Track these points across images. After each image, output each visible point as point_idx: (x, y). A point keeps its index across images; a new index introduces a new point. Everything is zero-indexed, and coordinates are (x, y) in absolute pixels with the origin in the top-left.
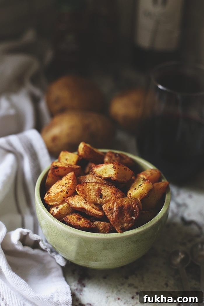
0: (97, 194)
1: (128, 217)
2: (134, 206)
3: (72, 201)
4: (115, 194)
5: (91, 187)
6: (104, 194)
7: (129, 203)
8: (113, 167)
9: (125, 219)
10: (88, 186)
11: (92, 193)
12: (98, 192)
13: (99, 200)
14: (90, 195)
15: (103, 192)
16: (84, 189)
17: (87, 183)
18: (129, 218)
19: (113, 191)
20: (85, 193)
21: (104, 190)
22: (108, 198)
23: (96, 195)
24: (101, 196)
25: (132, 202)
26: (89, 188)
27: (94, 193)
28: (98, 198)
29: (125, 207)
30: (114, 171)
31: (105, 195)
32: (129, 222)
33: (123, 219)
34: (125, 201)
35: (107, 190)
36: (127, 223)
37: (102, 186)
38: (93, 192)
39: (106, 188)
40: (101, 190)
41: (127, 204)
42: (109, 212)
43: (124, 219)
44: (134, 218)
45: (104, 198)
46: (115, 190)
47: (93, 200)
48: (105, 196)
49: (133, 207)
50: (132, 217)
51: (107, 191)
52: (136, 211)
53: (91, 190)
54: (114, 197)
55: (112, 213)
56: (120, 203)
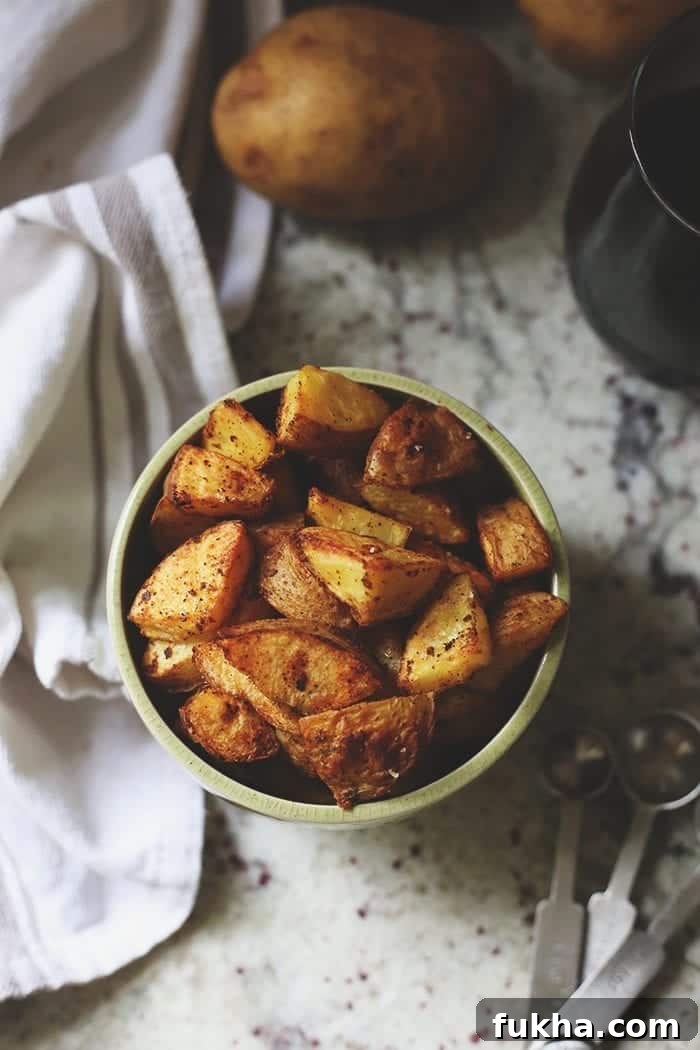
0: (290, 675)
1: (376, 769)
2: (403, 734)
3: (211, 665)
4: (349, 681)
5: (272, 650)
6: (315, 675)
7: (388, 724)
8: (363, 580)
9: (365, 773)
10: (265, 645)
11: (273, 670)
12: (294, 668)
13: (292, 697)
14: (266, 676)
15: (310, 669)
16: (247, 656)
17: (263, 637)
18: (380, 771)
19: (347, 668)
20: (248, 669)
21: (316, 664)
22: (324, 694)
23: (285, 679)
24: (302, 683)
25: (399, 721)
26: (268, 652)
27: (280, 672)
28: (289, 690)
29: (372, 738)
30: (363, 593)
31: (317, 680)
32: (378, 782)
33: (358, 773)
34: (375, 717)
35: (326, 665)
36: (369, 784)
37: (311, 646)
38: (278, 666)
39: (324, 657)
40: (307, 662)
41: (381, 727)
42: (316, 747)
43: (361, 772)
44: (396, 776)
45: (310, 692)
46: (352, 668)
47: (273, 692)
48: (316, 686)
49: (400, 738)
50: (390, 771)
51: (327, 668)
52: (409, 752)
53: (270, 660)
54: (346, 690)
55: (326, 753)
56: (358, 721)
